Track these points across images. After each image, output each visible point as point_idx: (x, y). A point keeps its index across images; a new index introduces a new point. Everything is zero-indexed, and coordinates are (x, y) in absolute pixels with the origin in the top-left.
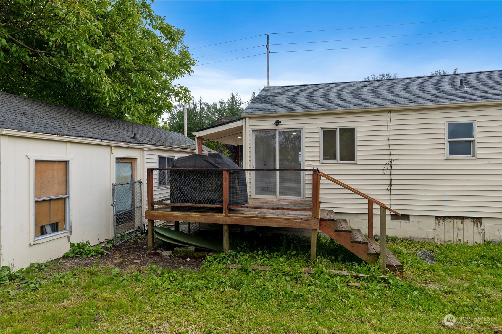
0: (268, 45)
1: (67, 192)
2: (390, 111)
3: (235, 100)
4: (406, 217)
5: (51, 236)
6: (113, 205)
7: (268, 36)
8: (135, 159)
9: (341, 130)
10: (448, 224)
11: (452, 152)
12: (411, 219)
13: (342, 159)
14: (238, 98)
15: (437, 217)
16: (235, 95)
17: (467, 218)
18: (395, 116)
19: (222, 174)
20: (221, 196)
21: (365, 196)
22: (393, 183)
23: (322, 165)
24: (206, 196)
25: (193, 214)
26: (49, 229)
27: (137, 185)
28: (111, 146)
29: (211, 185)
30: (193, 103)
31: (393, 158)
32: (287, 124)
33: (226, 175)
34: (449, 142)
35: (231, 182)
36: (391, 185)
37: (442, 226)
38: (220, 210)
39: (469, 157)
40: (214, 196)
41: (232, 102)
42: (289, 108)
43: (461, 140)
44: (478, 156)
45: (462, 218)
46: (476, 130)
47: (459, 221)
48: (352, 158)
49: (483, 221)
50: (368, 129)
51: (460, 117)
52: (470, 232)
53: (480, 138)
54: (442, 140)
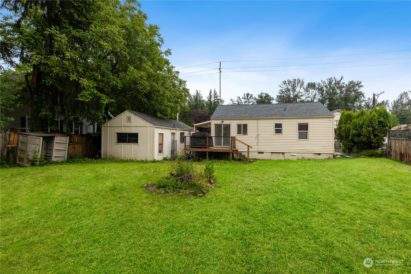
0: (220, 68)
1: (163, 142)
2: (258, 119)
3: (198, 95)
4: (262, 153)
5: (160, 154)
6: (171, 147)
7: (220, 63)
8: (175, 133)
9: (243, 125)
10: (275, 155)
11: (276, 133)
12: (264, 153)
13: (243, 134)
14: (200, 94)
15: (272, 152)
16: (198, 92)
17: (280, 153)
18: (260, 121)
19: (206, 138)
20: (206, 144)
21: (246, 144)
22: (259, 142)
23: (237, 136)
24: (202, 144)
25: (198, 149)
26: (160, 152)
27: (175, 142)
28: (170, 129)
29: (203, 141)
31: (259, 134)
32: (226, 122)
33: (207, 138)
34: (276, 129)
35: (209, 140)
37: (273, 155)
38: (206, 148)
39: (281, 134)
40: (204, 144)
41: (197, 96)
42: (227, 116)
43: (278, 129)
44: (283, 134)
45: (279, 153)
46: (283, 126)
47: (278, 154)
48: (246, 134)
49: (285, 154)
50: (251, 124)
51: (278, 122)
52: (281, 157)
53: (284, 128)
54: (273, 128)
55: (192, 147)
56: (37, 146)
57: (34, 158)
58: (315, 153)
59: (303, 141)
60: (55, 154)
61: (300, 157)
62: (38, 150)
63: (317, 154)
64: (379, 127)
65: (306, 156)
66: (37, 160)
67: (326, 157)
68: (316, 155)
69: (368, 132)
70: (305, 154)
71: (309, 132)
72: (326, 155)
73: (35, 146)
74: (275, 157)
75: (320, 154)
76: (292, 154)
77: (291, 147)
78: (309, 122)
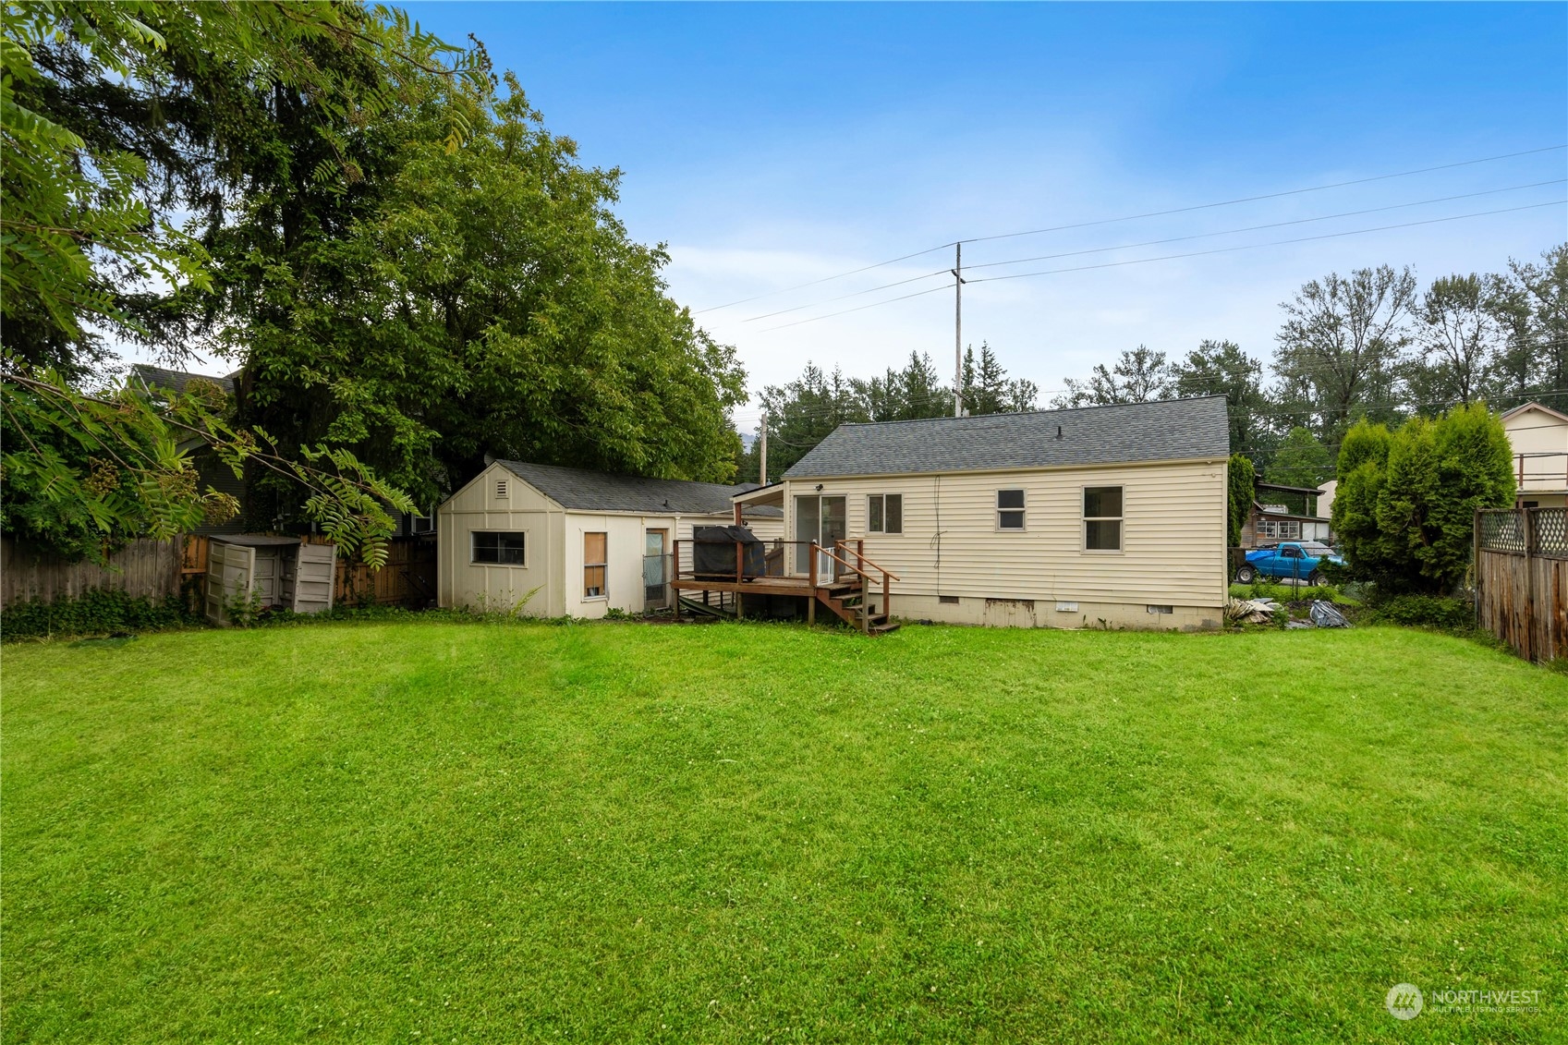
0: (958, 269)
1: (605, 561)
2: (938, 476)
3: (920, 370)
4: (954, 600)
5: (594, 598)
6: (644, 576)
7: (959, 246)
8: (664, 529)
9: (888, 497)
10: (998, 607)
11: (1003, 525)
12: (961, 601)
13: (888, 531)
15: (988, 599)
16: (921, 359)
17: (1019, 600)
18: (944, 482)
22: (941, 559)
23: (867, 537)
26: (592, 592)
28: (642, 517)
30: (820, 382)
31: (941, 530)
32: (831, 489)
33: (740, 546)
34: (1002, 513)
36: (938, 561)
37: (993, 610)
39: (1020, 530)
43: (1011, 510)
44: (1028, 529)
45: (1014, 601)
46: (1027, 499)
47: (1010, 604)
48: (899, 530)
49: (1036, 604)
50: (915, 494)
51: (1011, 484)
52: (1021, 617)
53: (1031, 509)
54: (992, 509)
55: (698, 578)
56: (244, 572)
57: (236, 604)
58: (1153, 606)
59: (1102, 557)
60: (300, 593)
61: (1092, 620)
62: (244, 583)
63: (1160, 607)
64: (1443, 495)
65: (1115, 616)
66: (243, 609)
67: (1196, 619)
68: (1157, 613)
69: (1395, 519)
70: (1112, 607)
71: (1126, 522)
72: (1195, 611)
73: (239, 571)
74: (999, 616)
75: (1169, 609)
76: (1064, 607)
77: (1057, 579)
78: (1128, 483)
